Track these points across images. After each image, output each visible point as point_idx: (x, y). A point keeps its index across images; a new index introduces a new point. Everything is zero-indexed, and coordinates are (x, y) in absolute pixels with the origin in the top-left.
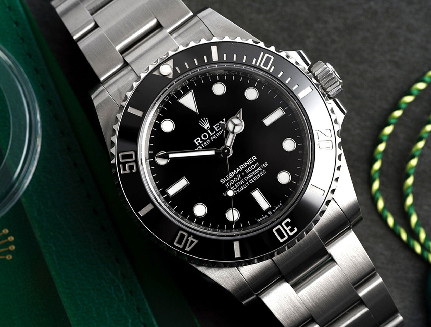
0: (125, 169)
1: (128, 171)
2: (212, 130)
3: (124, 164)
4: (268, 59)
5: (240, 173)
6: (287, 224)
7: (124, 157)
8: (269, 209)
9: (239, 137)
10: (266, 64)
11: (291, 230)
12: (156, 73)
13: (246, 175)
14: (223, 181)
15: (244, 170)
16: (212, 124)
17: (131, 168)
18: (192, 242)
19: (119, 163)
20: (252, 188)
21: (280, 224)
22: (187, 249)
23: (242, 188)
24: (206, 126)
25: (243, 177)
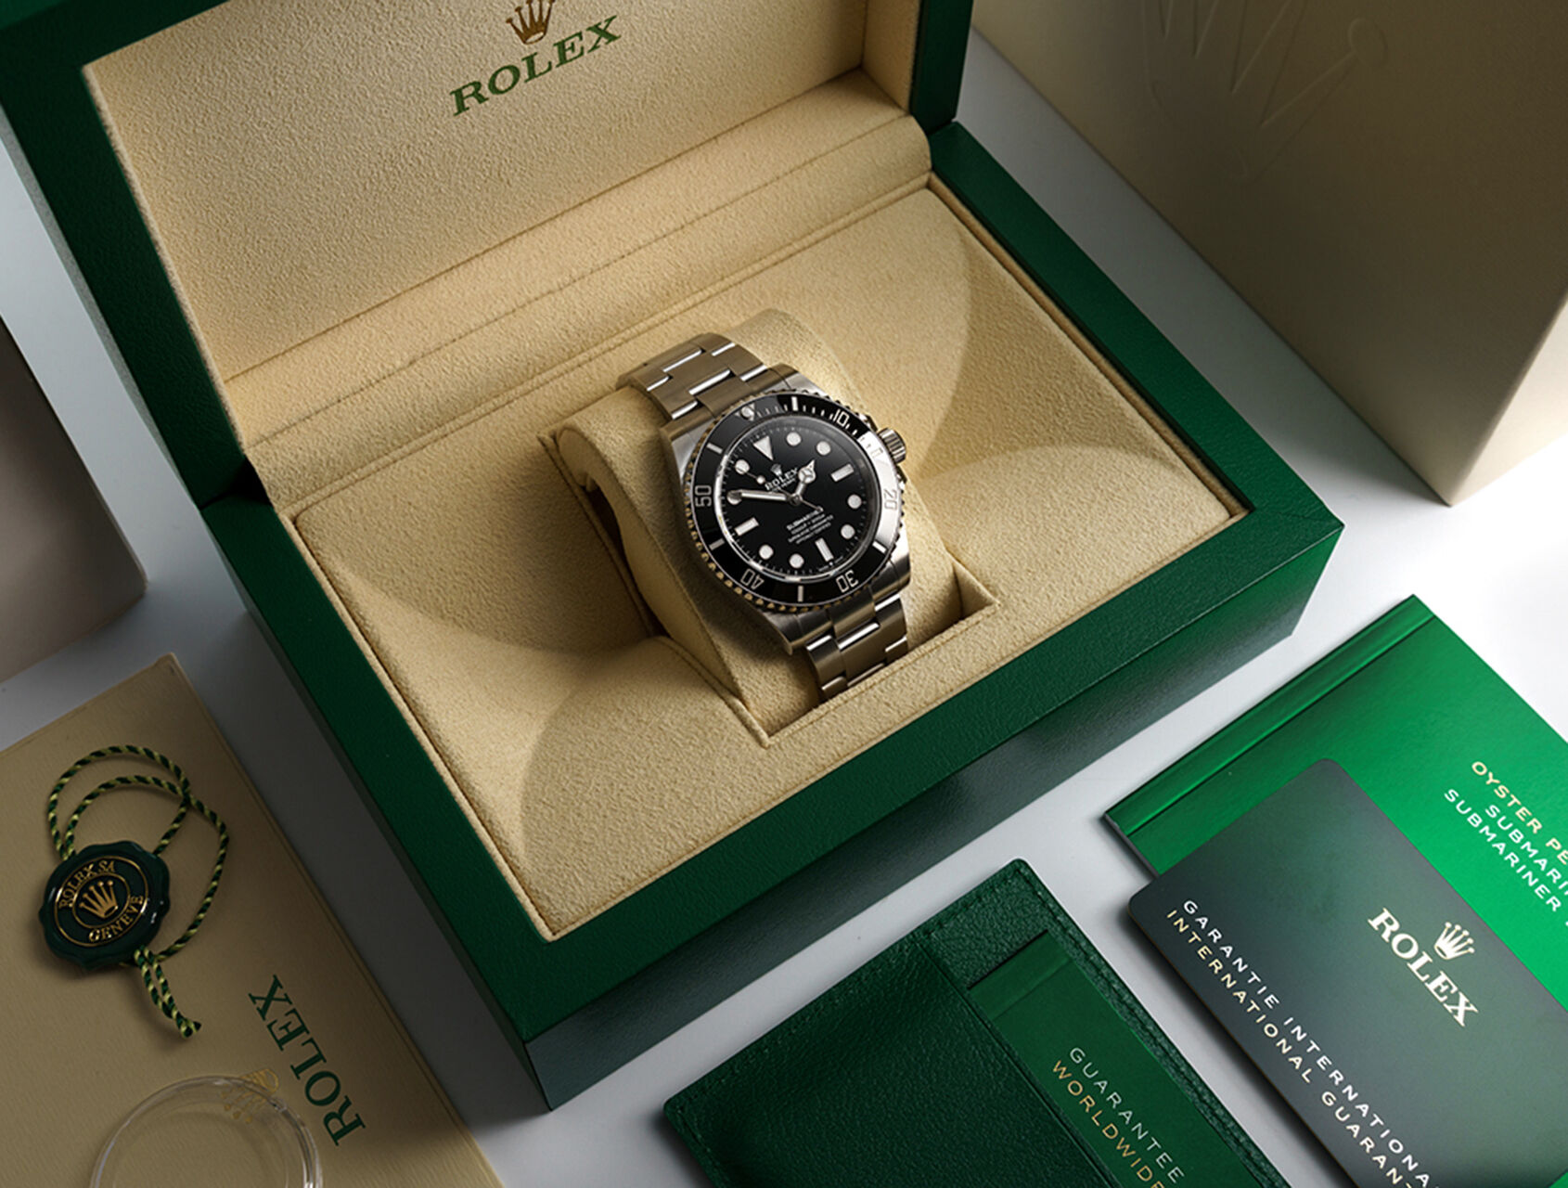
0: (699, 502)
1: (702, 504)
2: (784, 477)
3: (699, 497)
4: (844, 417)
5: (806, 522)
6: (850, 576)
7: (700, 490)
8: (831, 560)
9: (808, 486)
10: (842, 421)
11: (853, 582)
12: (737, 414)
13: (812, 524)
14: (789, 527)
15: (809, 520)
16: (784, 472)
17: (706, 502)
18: (759, 581)
19: (695, 496)
20: (817, 537)
21: (843, 574)
22: (753, 587)
23: (808, 537)
24: (778, 472)
25: (808, 527)
